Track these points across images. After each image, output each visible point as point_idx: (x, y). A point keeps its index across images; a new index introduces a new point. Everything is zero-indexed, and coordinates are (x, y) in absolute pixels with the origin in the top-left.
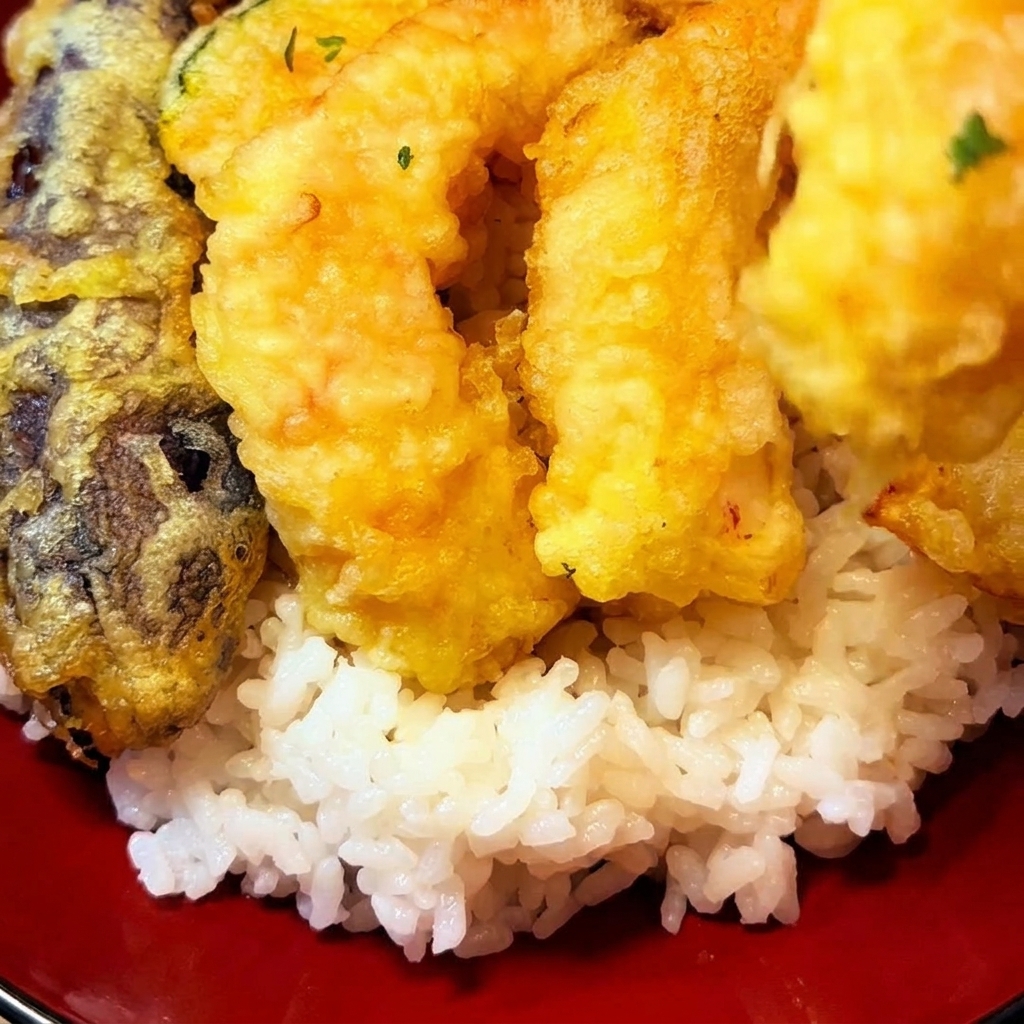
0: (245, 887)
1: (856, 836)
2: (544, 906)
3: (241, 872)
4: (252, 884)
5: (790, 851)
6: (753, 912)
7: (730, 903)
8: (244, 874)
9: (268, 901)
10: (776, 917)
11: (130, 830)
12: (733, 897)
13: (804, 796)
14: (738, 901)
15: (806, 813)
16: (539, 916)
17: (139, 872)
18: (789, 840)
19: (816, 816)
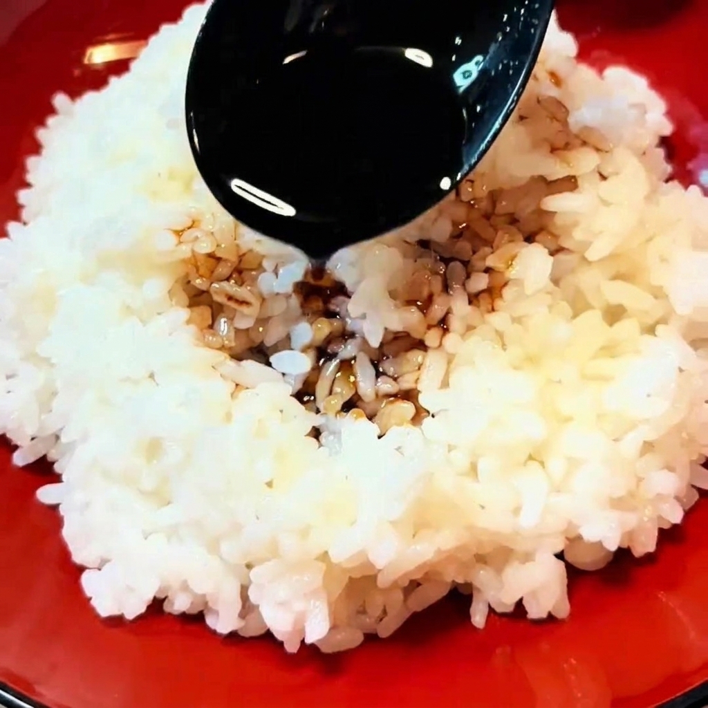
0: (167, 607)
1: (609, 552)
2: (385, 612)
3: (163, 597)
4: (173, 604)
5: (561, 564)
6: (536, 611)
7: (520, 605)
8: (166, 598)
9: (184, 617)
10: (553, 613)
11: (81, 569)
12: (521, 600)
13: (570, 524)
14: (524, 602)
15: (572, 535)
16: (381, 620)
17: (90, 599)
18: (560, 556)
19: (579, 538)
